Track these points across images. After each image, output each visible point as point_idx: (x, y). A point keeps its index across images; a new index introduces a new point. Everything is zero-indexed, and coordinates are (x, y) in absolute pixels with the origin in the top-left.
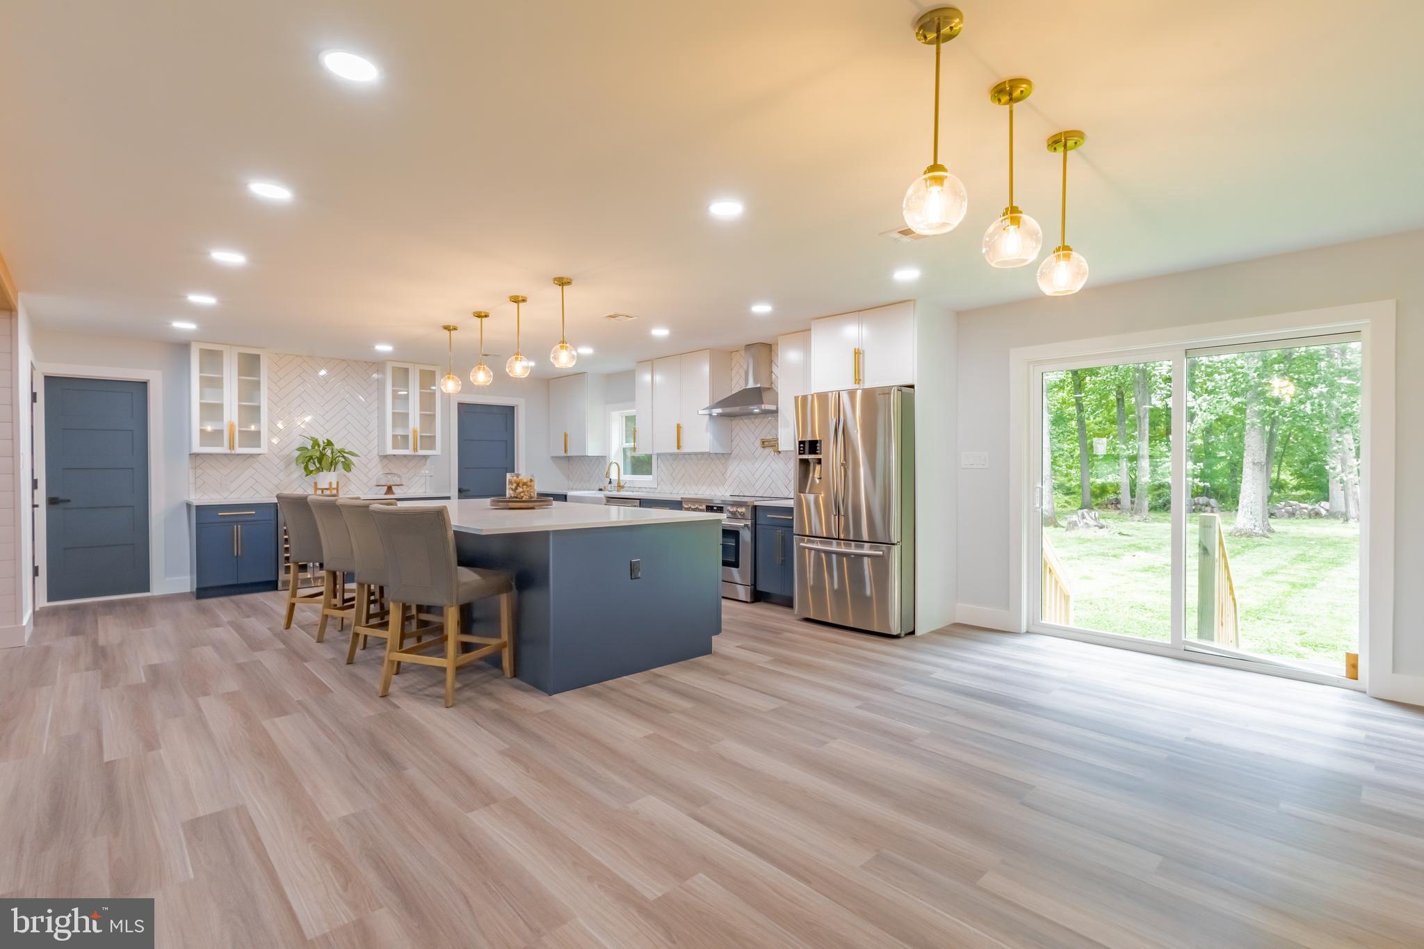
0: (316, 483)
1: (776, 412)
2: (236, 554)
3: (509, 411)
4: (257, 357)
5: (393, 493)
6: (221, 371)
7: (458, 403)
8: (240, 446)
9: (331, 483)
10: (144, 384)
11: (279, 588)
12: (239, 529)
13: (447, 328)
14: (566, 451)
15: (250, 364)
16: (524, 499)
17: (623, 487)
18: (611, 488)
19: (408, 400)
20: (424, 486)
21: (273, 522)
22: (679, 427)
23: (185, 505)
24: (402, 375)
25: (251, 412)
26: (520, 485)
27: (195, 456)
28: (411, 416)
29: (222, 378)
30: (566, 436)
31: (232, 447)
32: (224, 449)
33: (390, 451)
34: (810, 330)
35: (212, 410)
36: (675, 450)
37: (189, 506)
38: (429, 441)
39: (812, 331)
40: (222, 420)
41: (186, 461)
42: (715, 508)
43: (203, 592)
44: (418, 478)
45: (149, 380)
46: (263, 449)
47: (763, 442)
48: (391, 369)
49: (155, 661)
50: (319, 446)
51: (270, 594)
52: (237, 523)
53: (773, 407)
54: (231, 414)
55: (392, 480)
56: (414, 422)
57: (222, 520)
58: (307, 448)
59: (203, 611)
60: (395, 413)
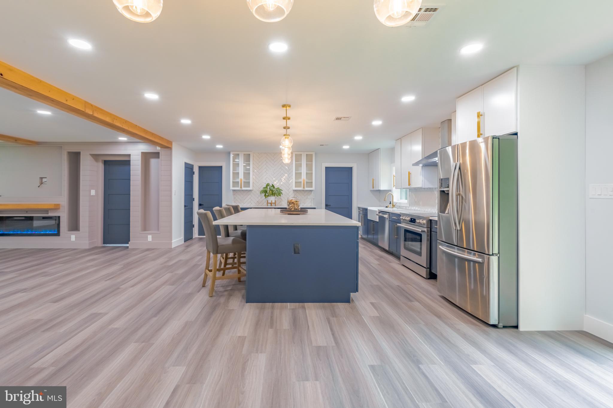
0: (267, 201)
4: (250, 154)
6: (239, 161)
7: (326, 167)
8: (244, 187)
9: (272, 201)
10: (222, 167)
14: (373, 187)
15: (247, 158)
16: (292, 210)
17: (394, 206)
19: (301, 167)
20: (310, 203)
22: (409, 173)
26: (291, 204)
28: (302, 174)
33: (295, 188)
38: (310, 184)
44: (308, 199)
46: (251, 188)
48: (295, 155)
50: (269, 186)
54: (241, 176)
56: (304, 177)
58: (265, 187)
60: (296, 173)
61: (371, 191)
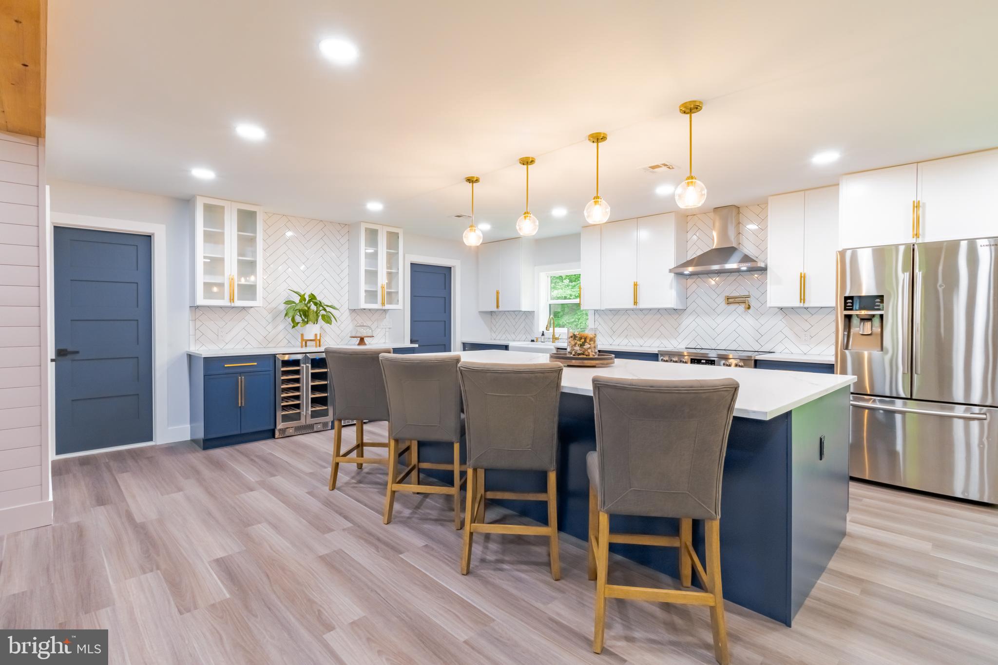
0: (302, 335)
1: (765, 267)
2: (240, 405)
3: (446, 272)
4: (254, 214)
5: (365, 344)
6: (222, 226)
7: (411, 264)
8: (239, 299)
9: (316, 335)
10: (148, 238)
11: (277, 436)
12: (243, 380)
13: (470, 180)
14: (498, 307)
15: (247, 219)
17: (557, 339)
18: (544, 339)
19: (376, 259)
20: (384, 337)
21: (272, 373)
22: (636, 285)
23: (186, 355)
24: (372, 235)
25: (248, 266)
27: (195, 308)
28: (380, 274)
29: (223, 234)
30: (498, 293)
31: (232, 300)
32: (225, 302)
33: (363, 305)
34: (838, 184)
35: (215, 264)
36: (633, 306)
37: (190, 357)
38: (391, 296)
39: (840, 185)
40: (223, 274)
41: (187, 313)
42: (702, 361)
43: (209, 443)
44: (379, 330)
45: (153, 234)
46: (258, 302)
47: (728, 298)
48: (364, 229)
49: (220, 554)
50: (305, 300)
51: (270, 442)
52: (241, 374)
53: (762, 265)
54: (231, 267)
55: (363, 332)
56: (382, 279)
57: (227, 371)
58: (294, 302)
59: (218, 465)
60: (366, 271)
61: (480, 312)
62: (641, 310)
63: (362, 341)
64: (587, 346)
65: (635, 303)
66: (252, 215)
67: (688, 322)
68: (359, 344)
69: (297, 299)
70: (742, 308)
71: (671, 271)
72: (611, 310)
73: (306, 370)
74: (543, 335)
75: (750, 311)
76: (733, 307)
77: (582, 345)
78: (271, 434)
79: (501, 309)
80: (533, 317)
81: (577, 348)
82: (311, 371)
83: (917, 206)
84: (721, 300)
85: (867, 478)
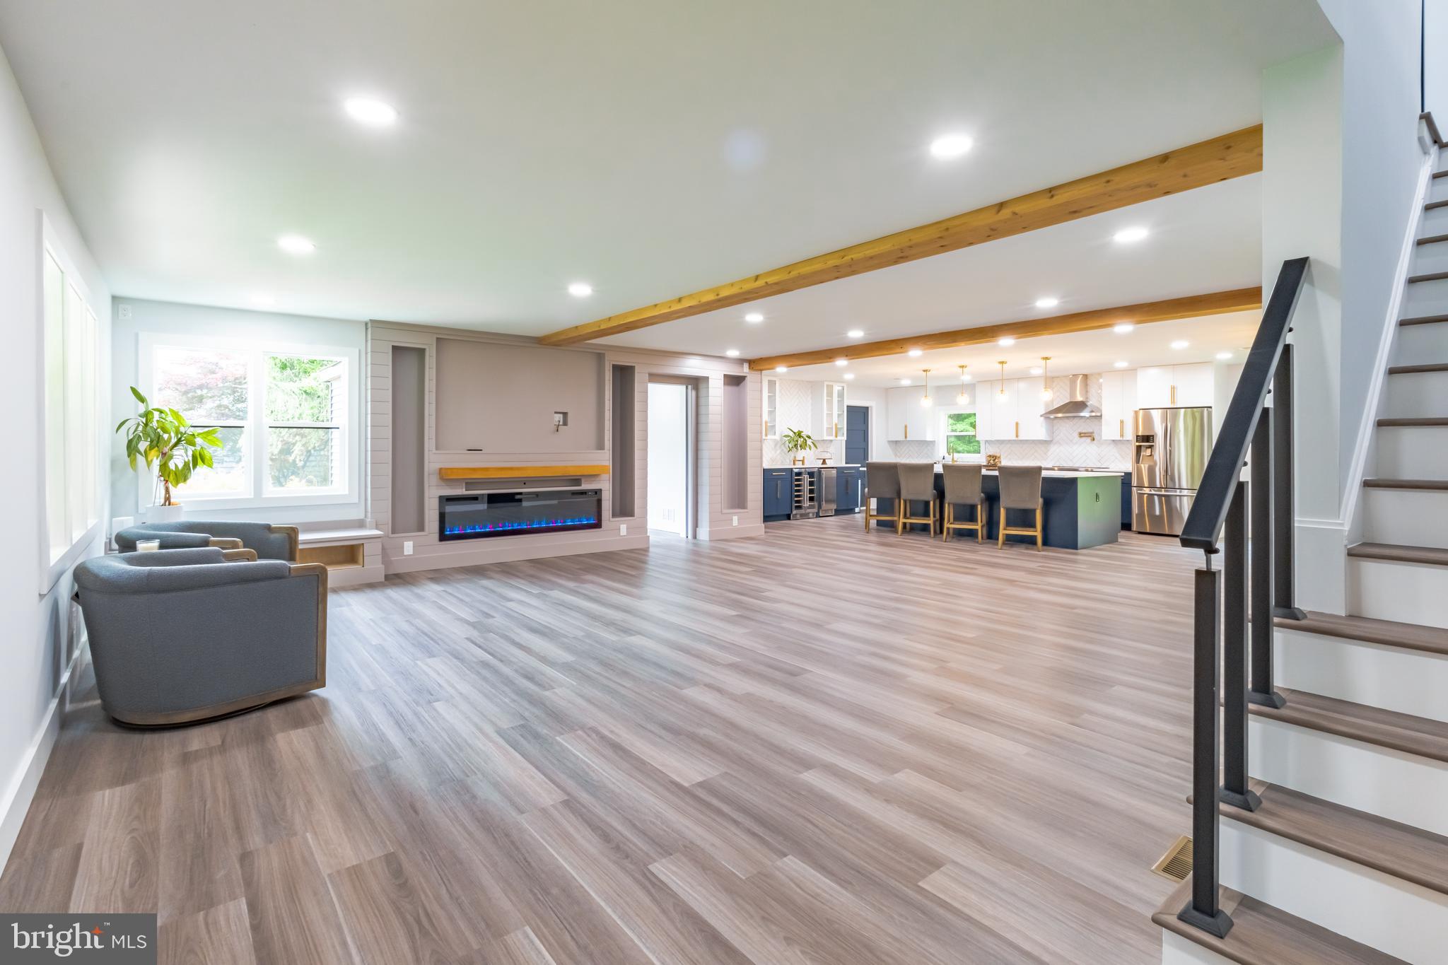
0: (795, 457)
1: (1101, 416)
2: (778, 498)
3: (864, 411)
5: (826, 464)
8: (769, 435)
9: (805, 457)
11: (792, 518)
12: (780, 483)
14: (906, 437)
19: (832, 405)
21: (791, 480)
22: (1017, 424)
24: (830, 389)
25: (773, 414)
28: (834, 416)
30: (907, 427)
31: (766, 435)
33: (825, 437)
34: (1136, 372)
36: (1014, 438)
38: (840, 431)
39: (1138, 373)
44: (831, 454)
46: (776, 437)
47: (1080, 434)
48: (826, 386)
51: (791, 521)
52: (779, 479)
53: (1099, 414)
54: (766, 416)
55: (824, 455)
56: (834, 419)
57: (773, 477)
60: (827, 414)
61: (889, 442)
62: (1021, 441)
63: (824, 462)
64: (996, 461)
65: (1017, 436)
66: (774, 382)
67: (1054, 449)
68: (823, 464)
69: (791, 434)
70: (1089, 440)
71: (1041, 416)
72: (998, 441)
73: (806, 478)
74: (944, 458)
75: (1095, 442)
76: (1084, 439)
77: (994, 460)
78: (788, 517)
79: (908, 439)
80: (934, 445)
81: (992, 462)
82: (809, 480)
83: (1173, 388)
84: (1076, 435)
85: (1148, 531)
